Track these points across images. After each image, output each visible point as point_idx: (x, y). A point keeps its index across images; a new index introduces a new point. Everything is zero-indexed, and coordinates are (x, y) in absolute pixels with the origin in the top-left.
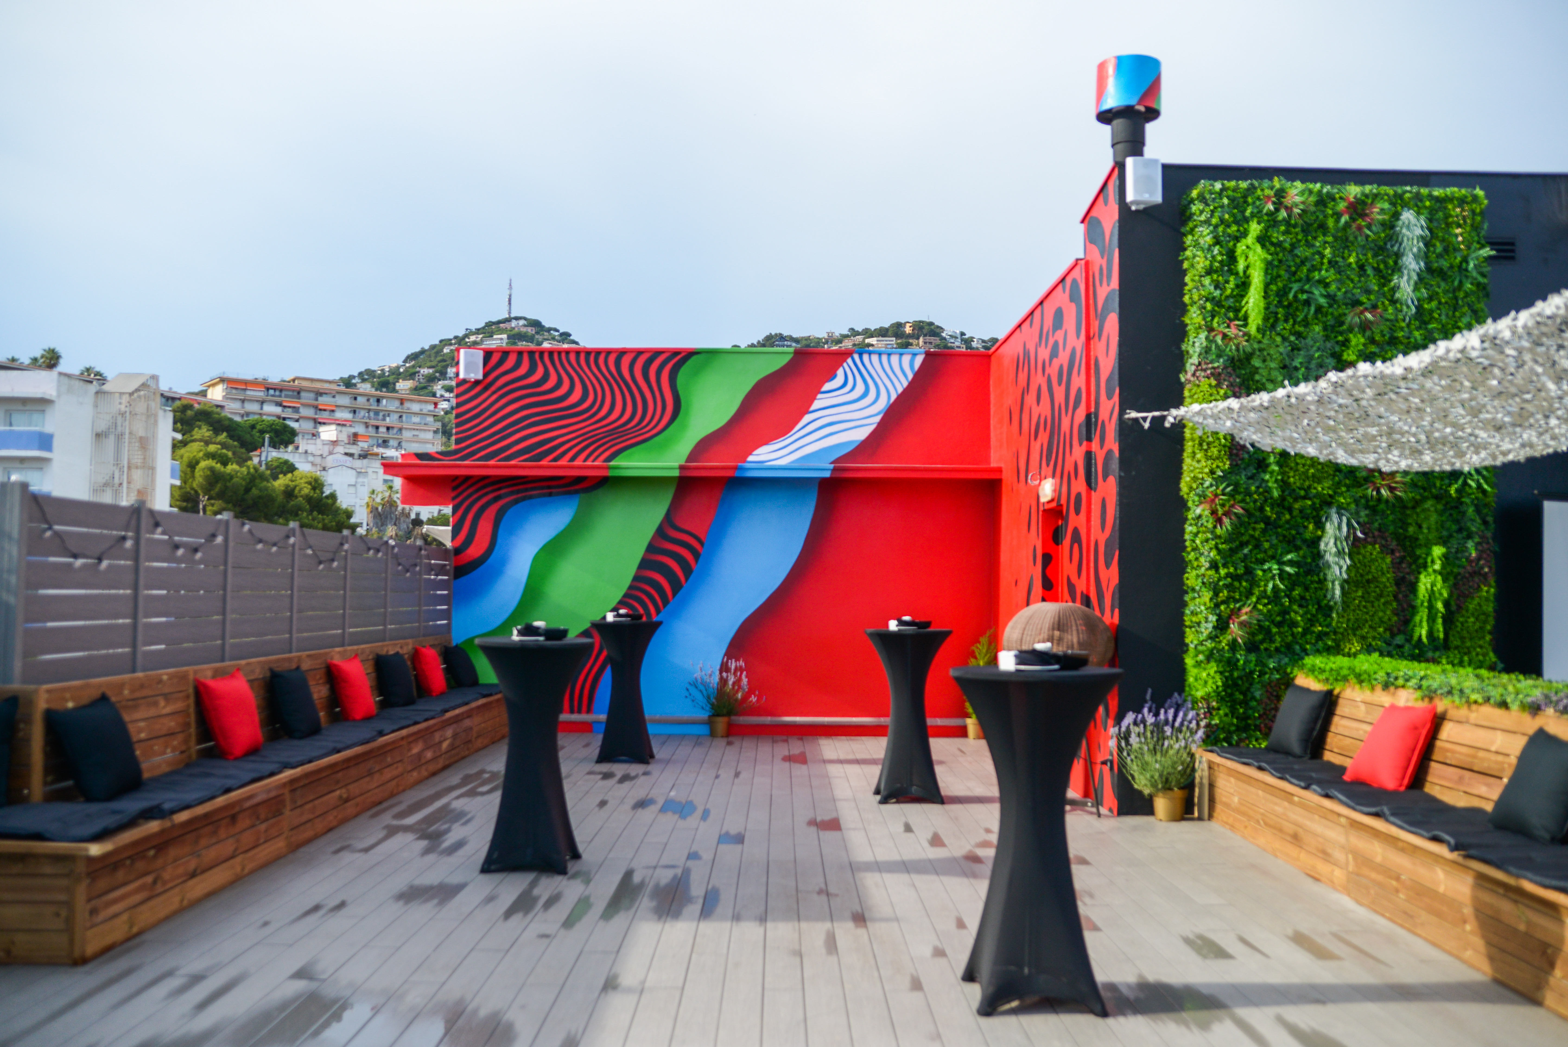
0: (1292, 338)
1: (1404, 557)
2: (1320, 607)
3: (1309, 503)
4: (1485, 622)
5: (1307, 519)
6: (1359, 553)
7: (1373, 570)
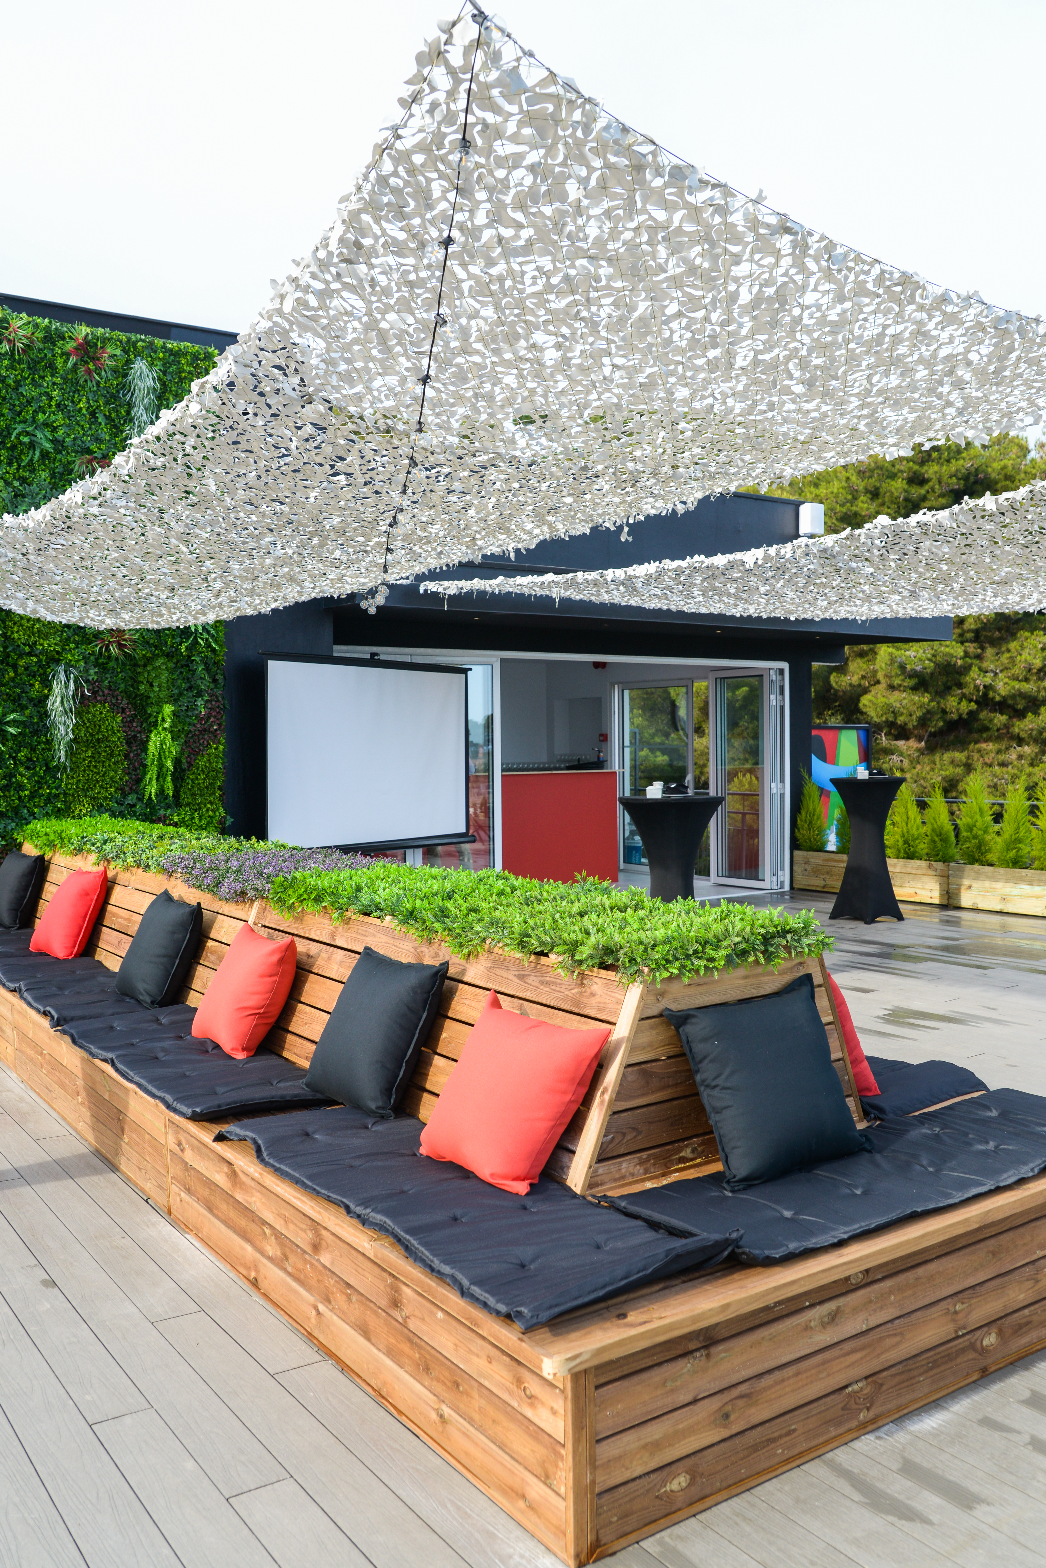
0: (16, 484)
1: (136, 716)
2: (48, 768)
3: (35, 659)
4: (215, 778)
5: (34, 677)
6: (88, 713)
7: (103, 729)
